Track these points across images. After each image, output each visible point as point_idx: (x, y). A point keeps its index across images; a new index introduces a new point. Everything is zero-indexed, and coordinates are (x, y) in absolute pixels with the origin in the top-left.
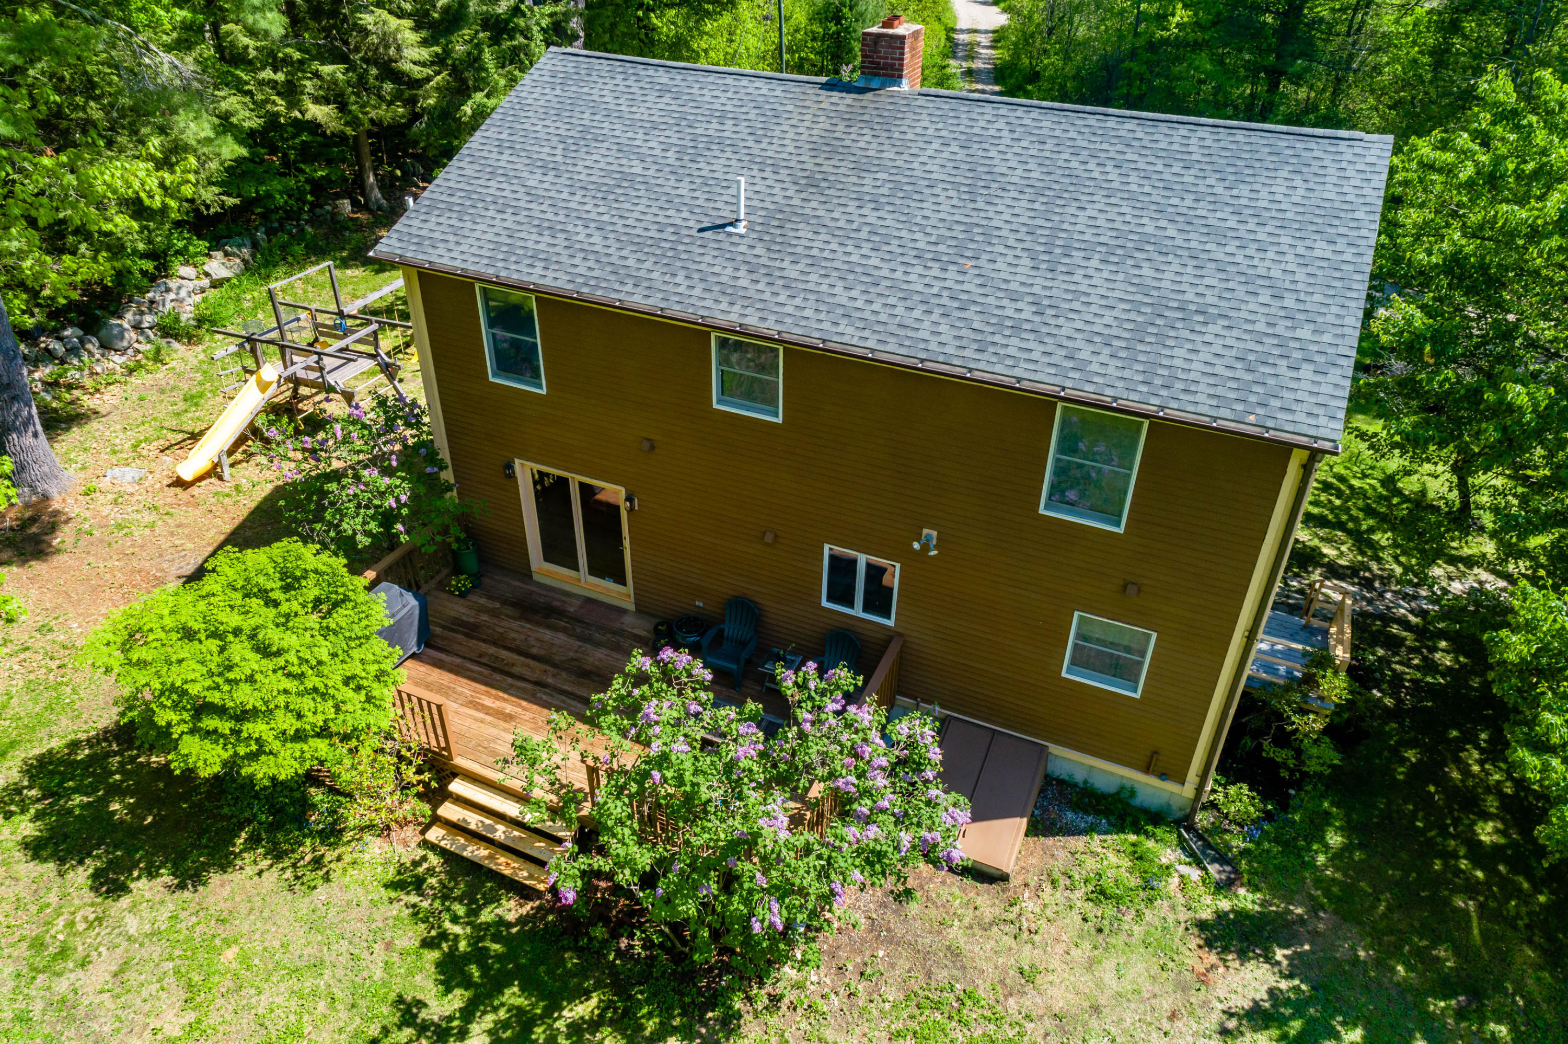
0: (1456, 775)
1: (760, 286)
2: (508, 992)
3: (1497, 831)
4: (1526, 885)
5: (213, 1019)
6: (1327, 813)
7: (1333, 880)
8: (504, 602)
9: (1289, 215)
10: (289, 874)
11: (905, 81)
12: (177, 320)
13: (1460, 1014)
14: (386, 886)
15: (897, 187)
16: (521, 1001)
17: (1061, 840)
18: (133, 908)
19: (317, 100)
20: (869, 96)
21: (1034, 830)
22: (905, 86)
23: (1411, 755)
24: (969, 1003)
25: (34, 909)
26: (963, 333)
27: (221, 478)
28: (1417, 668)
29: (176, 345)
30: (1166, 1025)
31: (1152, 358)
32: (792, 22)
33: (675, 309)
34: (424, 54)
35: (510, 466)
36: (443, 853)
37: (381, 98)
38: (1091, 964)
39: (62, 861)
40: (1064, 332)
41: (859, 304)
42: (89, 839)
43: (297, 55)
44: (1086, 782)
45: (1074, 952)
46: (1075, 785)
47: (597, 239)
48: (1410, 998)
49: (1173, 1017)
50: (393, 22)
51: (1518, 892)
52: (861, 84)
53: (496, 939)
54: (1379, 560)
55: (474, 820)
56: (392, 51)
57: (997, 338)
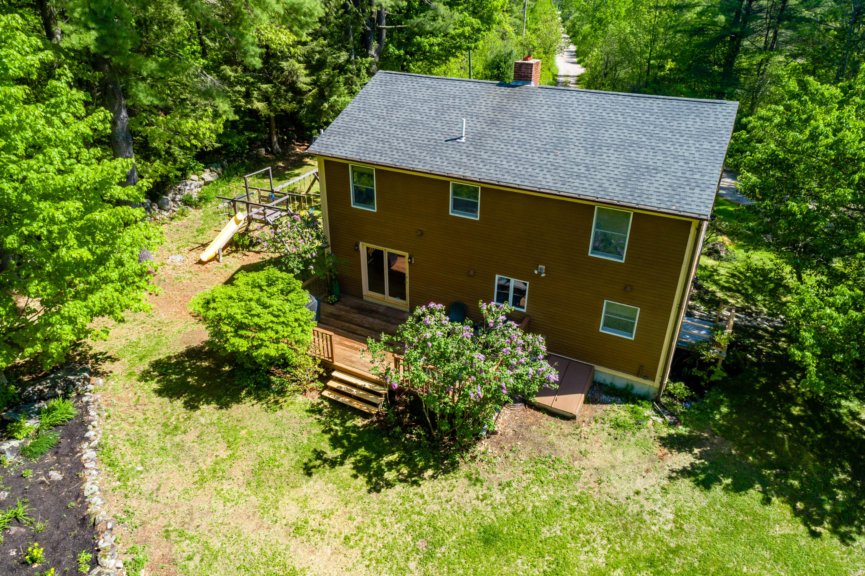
0: (783, 388)
1: (472, 162)
2: (360, 450)
3: (801, 410)
4: (812, 431)
5: (239, 453)
6: (722, 400)
7: (723, 425)
8: (351, 307)
9: (693, 133)
10: (265, 406)
11: (532, 83)
12: (191, 198)
13: (776, 476)
14: (307, 411)
15: (529, 123)
16: (366, 453)
17: (599, 406)
18: (202, 415)
19: (259, 101)
20: (517, 88)
21: (587, 401)
22: (533, 84)
23: (763, 380)
24: (557, 462)
25: (162, 414)
26: (556, 178)
27: (218, 261)
28: (769, 347)
29: (190, 209)
30: (644, 474)
31: (634, 186)
32: (476, 69)
33: (436, 171)
34: (308, 80)
35: (357, 245)
36: (330, 400)
37: (286, 99)
38: (611, 451)
39: (171, 397)
40: (598, 177)
41: (513, 168)
42: (180, 390)
43: (252, 80)
44: (611, 384)
45: (604, 446)
46: (606, 385)
47: (402, 144)
48: (754, 469)
49: (647, 471)
50: (297, 65)
51: (808, 433)
52: (514, 84)
53: (353, 432)
54: (756, 305)
55: (344, 388)
56: (295, 78)
57: (570, 180)
